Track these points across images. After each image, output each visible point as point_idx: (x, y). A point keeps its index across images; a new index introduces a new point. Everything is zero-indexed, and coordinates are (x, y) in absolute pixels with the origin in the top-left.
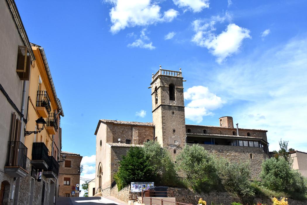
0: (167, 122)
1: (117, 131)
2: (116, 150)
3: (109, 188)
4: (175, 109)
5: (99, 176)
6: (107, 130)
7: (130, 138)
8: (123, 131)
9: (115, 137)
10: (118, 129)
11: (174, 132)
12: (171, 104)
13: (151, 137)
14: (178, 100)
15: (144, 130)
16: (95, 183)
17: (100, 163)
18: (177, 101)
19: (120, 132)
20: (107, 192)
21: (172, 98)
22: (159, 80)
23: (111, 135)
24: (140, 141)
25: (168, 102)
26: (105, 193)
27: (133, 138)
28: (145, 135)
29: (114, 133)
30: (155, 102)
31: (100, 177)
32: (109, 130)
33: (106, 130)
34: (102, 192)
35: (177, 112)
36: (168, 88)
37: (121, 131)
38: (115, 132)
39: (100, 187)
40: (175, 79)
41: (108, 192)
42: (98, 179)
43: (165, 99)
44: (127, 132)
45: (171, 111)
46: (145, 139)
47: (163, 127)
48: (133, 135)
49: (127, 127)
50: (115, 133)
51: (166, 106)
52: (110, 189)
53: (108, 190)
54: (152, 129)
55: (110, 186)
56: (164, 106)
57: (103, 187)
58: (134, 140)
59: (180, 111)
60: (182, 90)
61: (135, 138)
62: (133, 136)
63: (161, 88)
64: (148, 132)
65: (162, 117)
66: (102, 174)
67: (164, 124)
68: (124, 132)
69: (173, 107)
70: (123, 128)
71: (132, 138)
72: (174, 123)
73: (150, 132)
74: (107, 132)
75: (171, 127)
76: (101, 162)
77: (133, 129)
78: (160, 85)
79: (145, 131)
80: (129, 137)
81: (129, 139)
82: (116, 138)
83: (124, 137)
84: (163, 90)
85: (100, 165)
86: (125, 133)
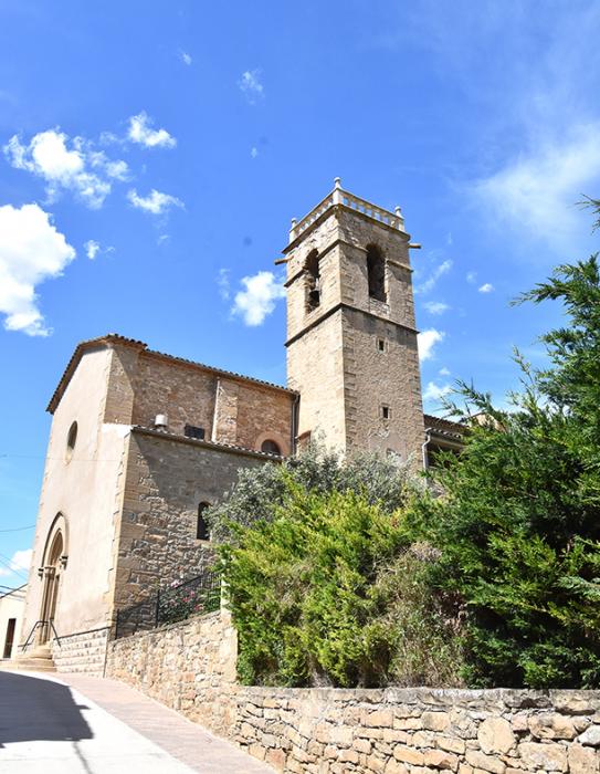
0: (360, 372)
1: (152, 383)
2: (151, 450)
3: (100, 633)
4: (389, 331)
5: (46, 571)
6: (112, 371)
7: (201, 424)
8: (176, 390)
9: (143, 408)
10: (156, 376)
11: (386, 415)
12: (373, 312)
13: (283, 431)
14: (396, 303)
15: (257, 403)
16: (22, 604)
17: (59, 514)
18: (395, 306)
19: (166, 391)
20: (84, 651)
21: (376, 292)
22: (332, 222)
23: (129, 392)
24: (242, 441)
25: (362, 301)
26: (75, 652)
27: (215, 422)
28: (261, 420)
29: (140, 388)
30: (303, 304)
31: (52, 578)
32: (120, 370)
33: (109, 370)
34: (56, 648)
35: (394, 344)
36: (365, 257)
37: (168, 388)
38: (145, 385)
39: (46, 621)
40: (386, 233)
41: (92, 650)
42: (39, 586)
43: (354, 290)
44: (191, 396)
45: (374, 338)
46: (260, 437)
47: (346, 389)
48: (216, 411)
49: (195, 378)
50: (144, 392)
51: (358, 314)
52: (105, 640)
53: (97, 641)
54: (287, 402)
55: (110, 623)
56: (349, 313)
57: (62, 624)
58: (218, 432)
59: (402, 344)
60: (406, 274)
61: (224, 426)
62: (216, 416)
63: (341, 248)
64: (273, 412)
65: (344, 351)
66: (65, 564)
67: (351, 380)
68: (181, 394)
69: (380, 324)
70: (176, 375)
71: (212, 423)
72: (385, 383)
73: (279, 414)
74: (113, 379)
75: (376, 393)
76: (64, 512)
77: (220, 389)
78: (335, 237)
79: (263, 404)
80: (198, 417)
81: (197, 426)
82: (144, 411)
83: (179, 413)
84: (349, 258)
85: (60, 523)
86: (184, 399)
